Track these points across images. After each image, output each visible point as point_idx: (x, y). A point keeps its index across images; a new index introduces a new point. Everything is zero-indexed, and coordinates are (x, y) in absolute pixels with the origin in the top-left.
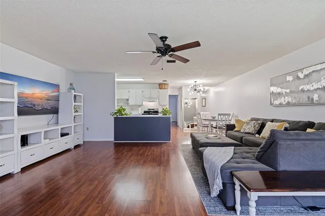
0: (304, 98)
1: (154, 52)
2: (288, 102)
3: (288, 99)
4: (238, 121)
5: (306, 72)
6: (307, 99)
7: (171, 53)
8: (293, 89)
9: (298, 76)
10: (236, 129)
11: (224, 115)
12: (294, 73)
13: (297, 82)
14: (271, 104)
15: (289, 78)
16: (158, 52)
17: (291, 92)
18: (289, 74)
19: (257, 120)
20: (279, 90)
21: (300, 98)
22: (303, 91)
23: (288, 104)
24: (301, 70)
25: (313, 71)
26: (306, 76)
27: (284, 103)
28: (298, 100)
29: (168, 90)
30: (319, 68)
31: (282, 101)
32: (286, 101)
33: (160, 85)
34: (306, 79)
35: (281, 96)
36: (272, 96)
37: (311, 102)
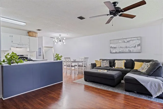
1: (107, 15)
2: (120, 51)
4: (96, 61)
5: (128, 40)
6: (128, 51)
7: (121, 13)
9: (124, 41)
10: (97, 66)
12: (122, 39)
16: (111, 14)
20: (115, 46)
21: (125, 50)
24: (126, 39)
25: (131, 40)
26: (128, 42)
27: (118, 52)
28: (124, 51)
29: (37, 38)
30: (133, 39)
31: (117, 51)
32: (119, 51)
33: (29, 32)
34: (128, 43)
35: (116, 49)
36: (111, 49)
37: (130, 52)
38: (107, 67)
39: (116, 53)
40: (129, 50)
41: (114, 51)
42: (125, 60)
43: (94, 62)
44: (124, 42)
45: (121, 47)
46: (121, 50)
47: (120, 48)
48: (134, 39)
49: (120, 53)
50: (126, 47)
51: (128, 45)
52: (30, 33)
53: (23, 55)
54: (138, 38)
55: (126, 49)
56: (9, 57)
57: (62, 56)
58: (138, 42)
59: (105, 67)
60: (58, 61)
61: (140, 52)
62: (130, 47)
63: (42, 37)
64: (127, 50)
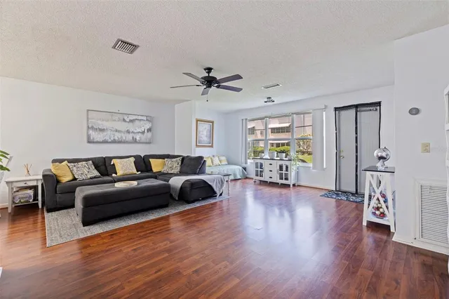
2: (114, 139)
5: (131, 118)
12: (121, 115)
13: (123, 123)
21: (126, 137)
25: (136, 119)
26: (131, 121)
27: (110, 140)
28: (124, 138)
30: (140, 118)
31: (107, 138)
32: (112, 139)
34: (131, 124)
35: (105, 133)
36: (91, 132)
37: (135, 141)
40: (133, 138)
41: (100, 139)
42: (133, 156)
44: (124, 120)
45: (116, 131)
46: (117, 136)
47: (114, 133)
48: (142, 118)
49: (114, 142)
50: (128, 132)
51: (131, 127)
54: (148, 118)
55: (127, 135)
58: (148, 126)
61: (149, 143)
62: (135, 131)
64: (129, 137)
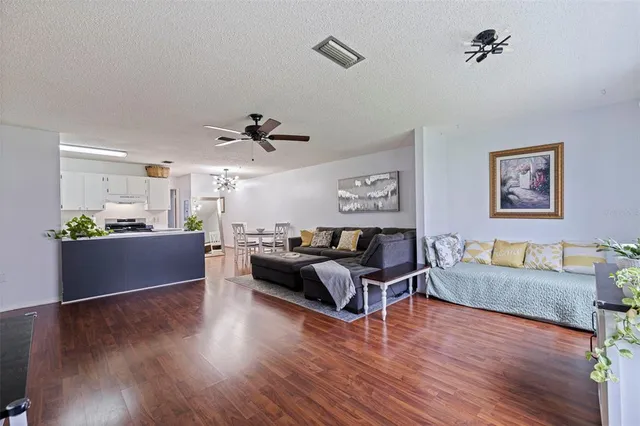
0: (371, 204)
3: (358, 205)
4: (304, 232)
5: (373, 179)
6: (373, 206)
8: (362, 195)
9: (365, 182)
10: (303, 244)
11: (283, 225)
12: (361, 178)
13: (365, 188)
14: (340, 211)
15: (358, 183)
17: (360, 198)
18: (357, 178)
19: (327, 229)
20: (348, 195)
22: (370, 198)
23: (358, 211)
24: (368, 177)
25: (378, 180)
26: (373, 184)
27: (353, 210)
29: (169, 180)
30: (382, 177)
31: (352, 207)
33: (148, 168)
34: (373, 187)
35: (350, 202)
36: (341, 202)
37: (377, 209)
38: (322, 247)
39: (350, 211)
40: (375, 204)
41: (346, 208)
42: (363, 230)
43: (298, 235)
44: (366, 184)
46: (360, 204)
47: (358, 200)
48: (385, 176)
51: (372, 192)
52: (151, 170)
53: (134, 220)
54: (391, 175)
55: (369, 202)
56: (74, 224)
57: (201, 222)
58: (392, 186)
59: (318, 247)
60: (196, 231)
61: (396, 211)
62: (377, 196)
63: (189, 175)
